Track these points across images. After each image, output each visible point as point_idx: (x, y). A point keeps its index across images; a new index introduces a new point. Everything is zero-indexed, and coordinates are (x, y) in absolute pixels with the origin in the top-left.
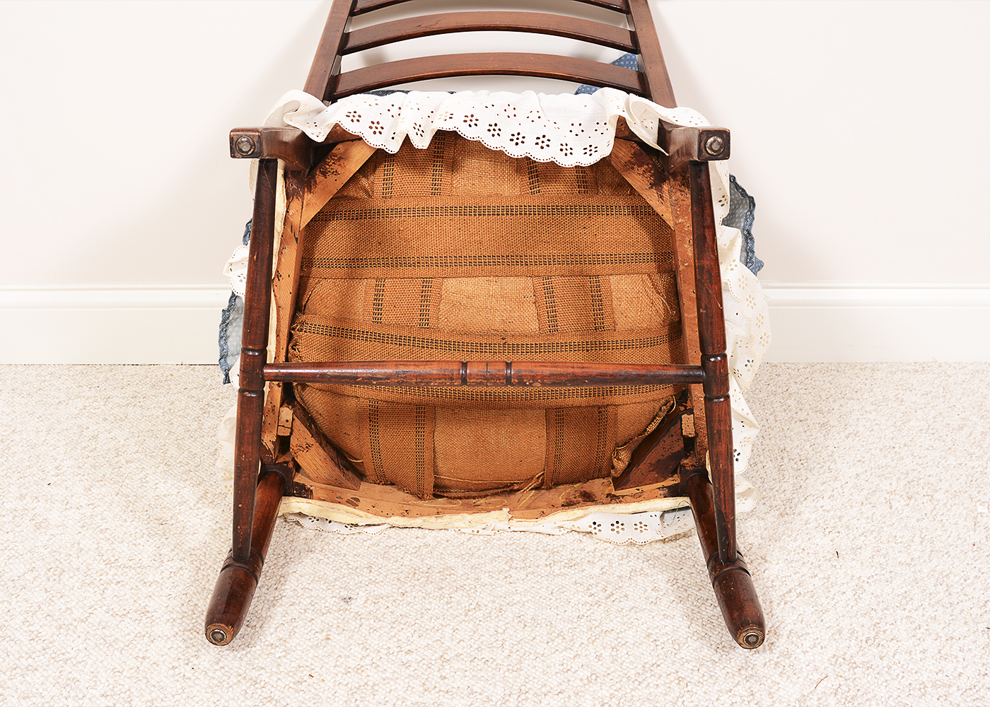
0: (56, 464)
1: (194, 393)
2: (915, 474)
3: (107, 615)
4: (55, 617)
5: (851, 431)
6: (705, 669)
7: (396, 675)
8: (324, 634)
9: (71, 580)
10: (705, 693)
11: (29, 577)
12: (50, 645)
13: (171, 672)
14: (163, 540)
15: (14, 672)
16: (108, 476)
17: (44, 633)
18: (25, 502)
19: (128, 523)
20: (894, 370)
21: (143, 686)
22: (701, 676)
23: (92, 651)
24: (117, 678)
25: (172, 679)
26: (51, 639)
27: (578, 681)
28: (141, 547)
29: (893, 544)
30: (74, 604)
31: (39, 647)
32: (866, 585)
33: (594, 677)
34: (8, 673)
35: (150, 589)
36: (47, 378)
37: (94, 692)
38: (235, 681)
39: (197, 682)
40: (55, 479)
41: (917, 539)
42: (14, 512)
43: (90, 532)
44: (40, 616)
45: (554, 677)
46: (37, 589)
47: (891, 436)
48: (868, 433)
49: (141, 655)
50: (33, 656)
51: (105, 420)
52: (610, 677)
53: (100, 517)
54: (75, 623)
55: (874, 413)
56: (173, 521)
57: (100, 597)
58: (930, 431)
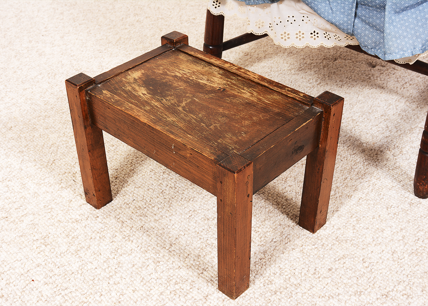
4: (55, 94)
6: (365, 116)
10: (365, 126)
12: (55, 106)
15: (39, 118)
22: (363, 119)
26: (55, 104)
31: (49, 107)
40: (45, 33)
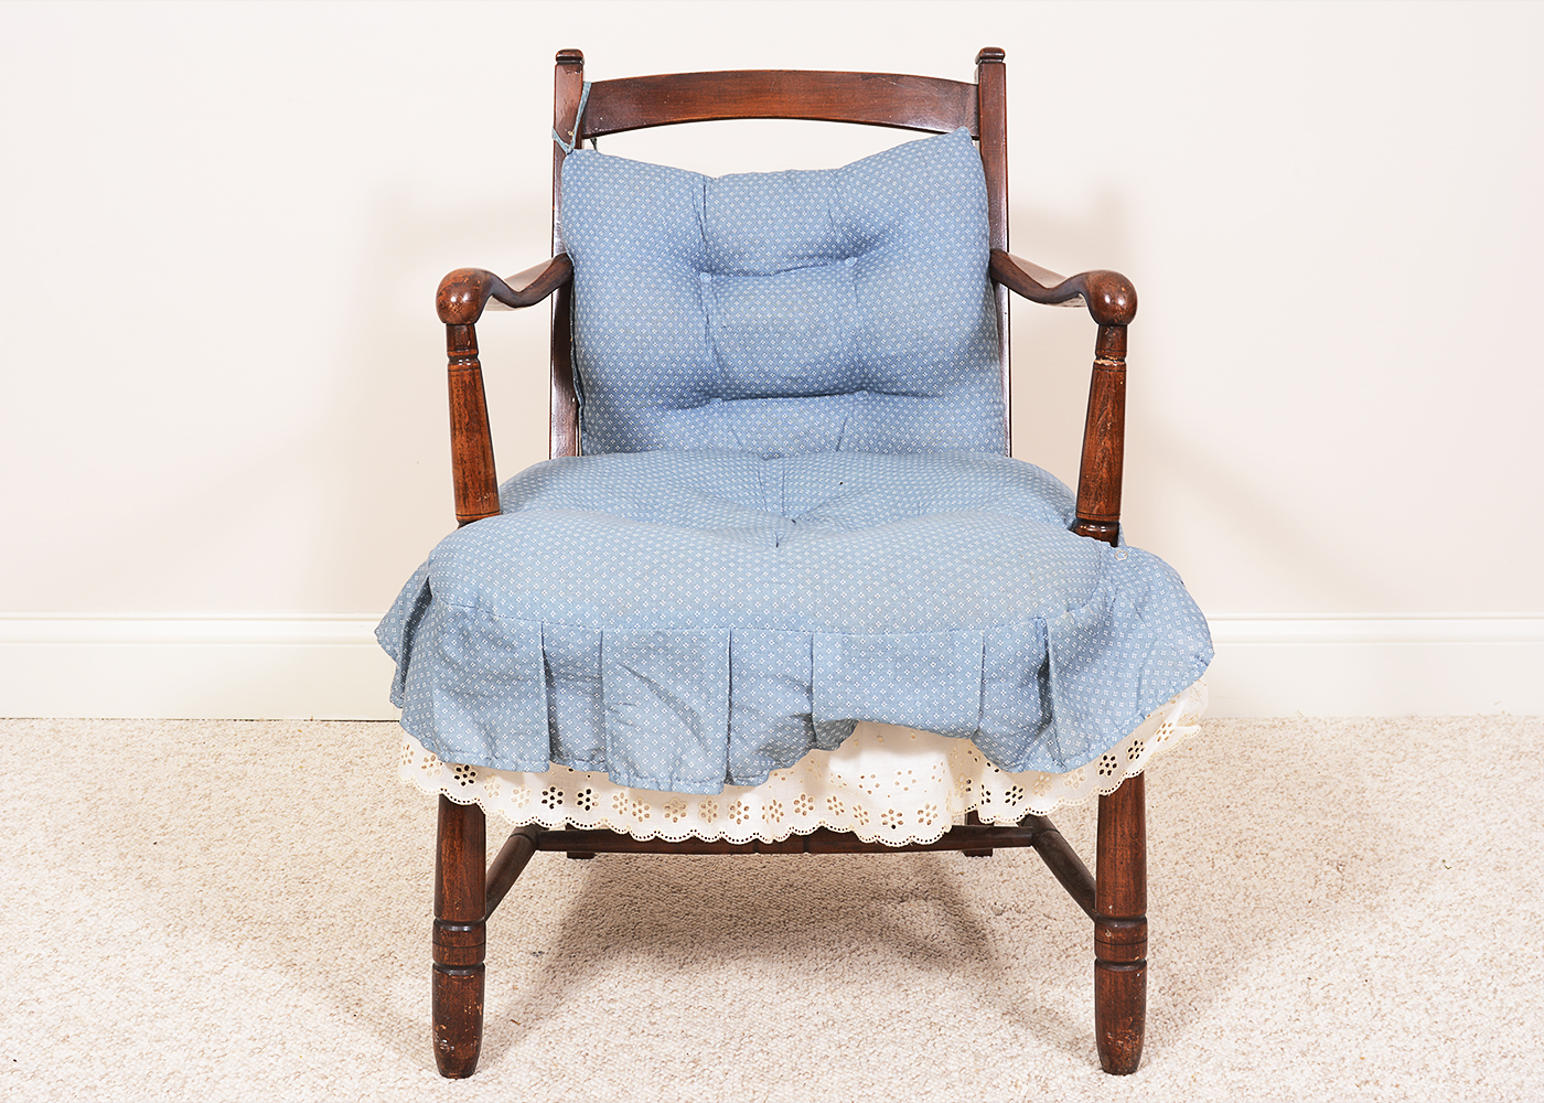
0: (161, 823)
1: (330, 750)
2: (1251, 832)
3: (246, 968)
4: (182, 970)
5: (1177, 790)
7: (596, 1021)
8: (510, 985)
9: (197, 936)
11: (145, 933)
13: (329, 1018)
14: (307, 897)
15: (140, 1019)
16: (229, 835)
17: (170, 985)
18: (126, 861)
19: (261, 882)
20: (1244, 725)
21: (297, 1031)
23: (231, 1001)
24: (265, 1025)
25: (330, 1025)
27: (812, 1027)
28: (280, 905)
29: (1209, 901)
30: (202, 958)
31: (166, 997)
32: (1168, 941)
33: (831, 1023)
34: (133, 1020)
35: (295, 944)
36: (135, 733)
37: (239, 1036)
38: (406, 1026)
39: (361, 1027)
40: (162, 838)
41: (1240, 897)
42: (115, 871)
43: (214, 890)
44: (164, 969)
45: (784, 1023)
46: (156, 944)
47: (1228, 794)
48: (1198, 792)
49: (291, 1003)
50: (161, 1005)
51: (218, 778)
52: (850, 1022)
53: (224, 876)
54: (208, 976)
55: (1209, 771)
56: (316, 880)
57: (235, 952)
58: (1279, 789)
